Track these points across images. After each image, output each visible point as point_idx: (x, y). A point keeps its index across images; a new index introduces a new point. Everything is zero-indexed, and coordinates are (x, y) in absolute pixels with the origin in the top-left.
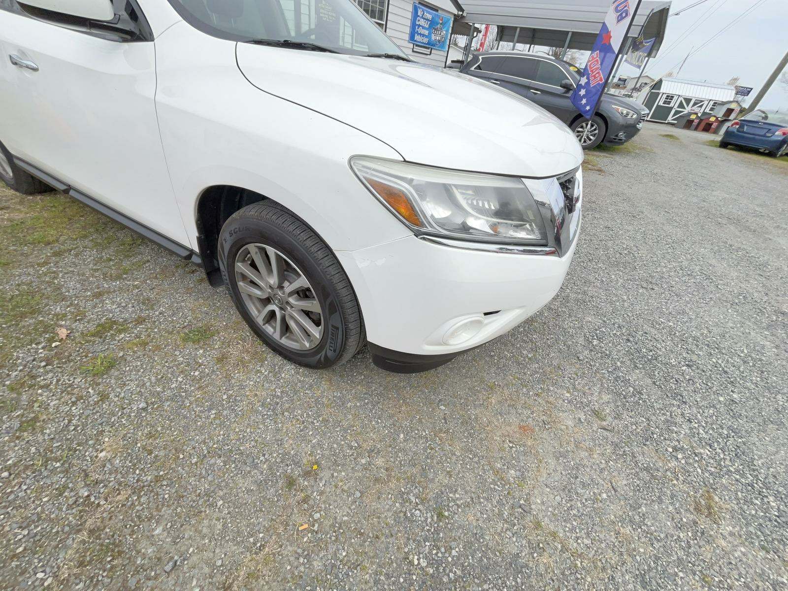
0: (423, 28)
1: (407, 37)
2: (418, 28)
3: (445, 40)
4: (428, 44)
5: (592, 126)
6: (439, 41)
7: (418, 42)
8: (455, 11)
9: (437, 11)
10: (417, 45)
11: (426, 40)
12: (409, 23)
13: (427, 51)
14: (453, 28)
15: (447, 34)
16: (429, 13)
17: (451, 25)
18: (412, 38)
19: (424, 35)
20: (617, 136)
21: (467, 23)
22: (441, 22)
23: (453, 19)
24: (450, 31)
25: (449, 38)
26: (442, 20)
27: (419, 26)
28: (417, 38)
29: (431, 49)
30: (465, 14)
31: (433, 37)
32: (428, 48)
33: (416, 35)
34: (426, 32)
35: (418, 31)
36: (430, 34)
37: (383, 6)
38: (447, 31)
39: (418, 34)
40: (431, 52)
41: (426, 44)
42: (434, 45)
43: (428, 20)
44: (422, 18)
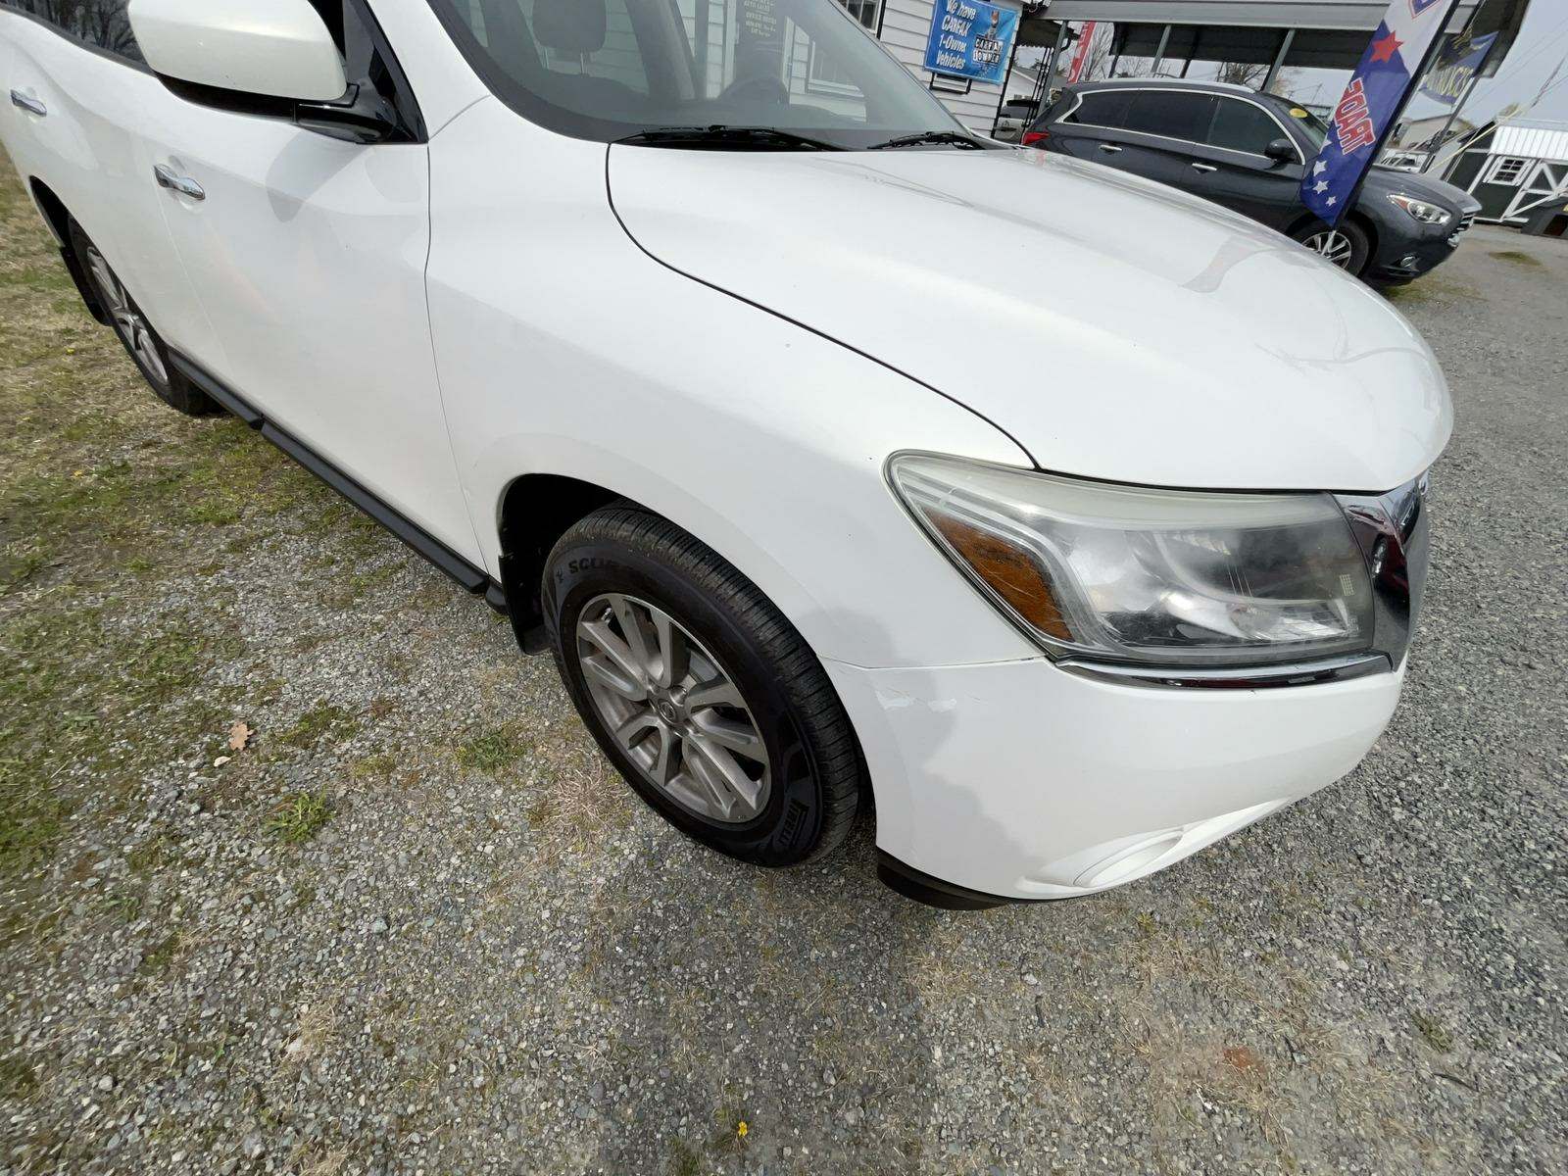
0: (956, 37)
1: (921, 58)
2: (945, 38)
3: (1001, 60)
4: (966, 69)
5: (1337, 241)
6: (988, 62)
7: (944, 67)
10: (941, 75)
11: (960, 63)
12: (926, 28)
13: (962, 86)
14: (1019, 33)
15: (1005, 48)
16: (971, 5)
17: (1017, 28)
18: (931, 59)
19: (956, 53)
20: (1398, 264)
21: (1051, 21)
22: (994, 22)
23: (1020, 15)
24: (1013, 41)
25: (1010, 54)
26: (997, 17)
27: (948, 33)
28: (943, 59)
29: (971, 81)
30: (1047, 3)
31: (976, 56)
32: (964, 80)
33: (940, 52)
34: (962, 46)
35: (943, 45)
36: (969, 49)
38: (1007, 41)
39: (944, 50)
40: (969, 89)
41: (958, 70)
42: (976, 72)
43: (965, 19)
44: (955, 15)
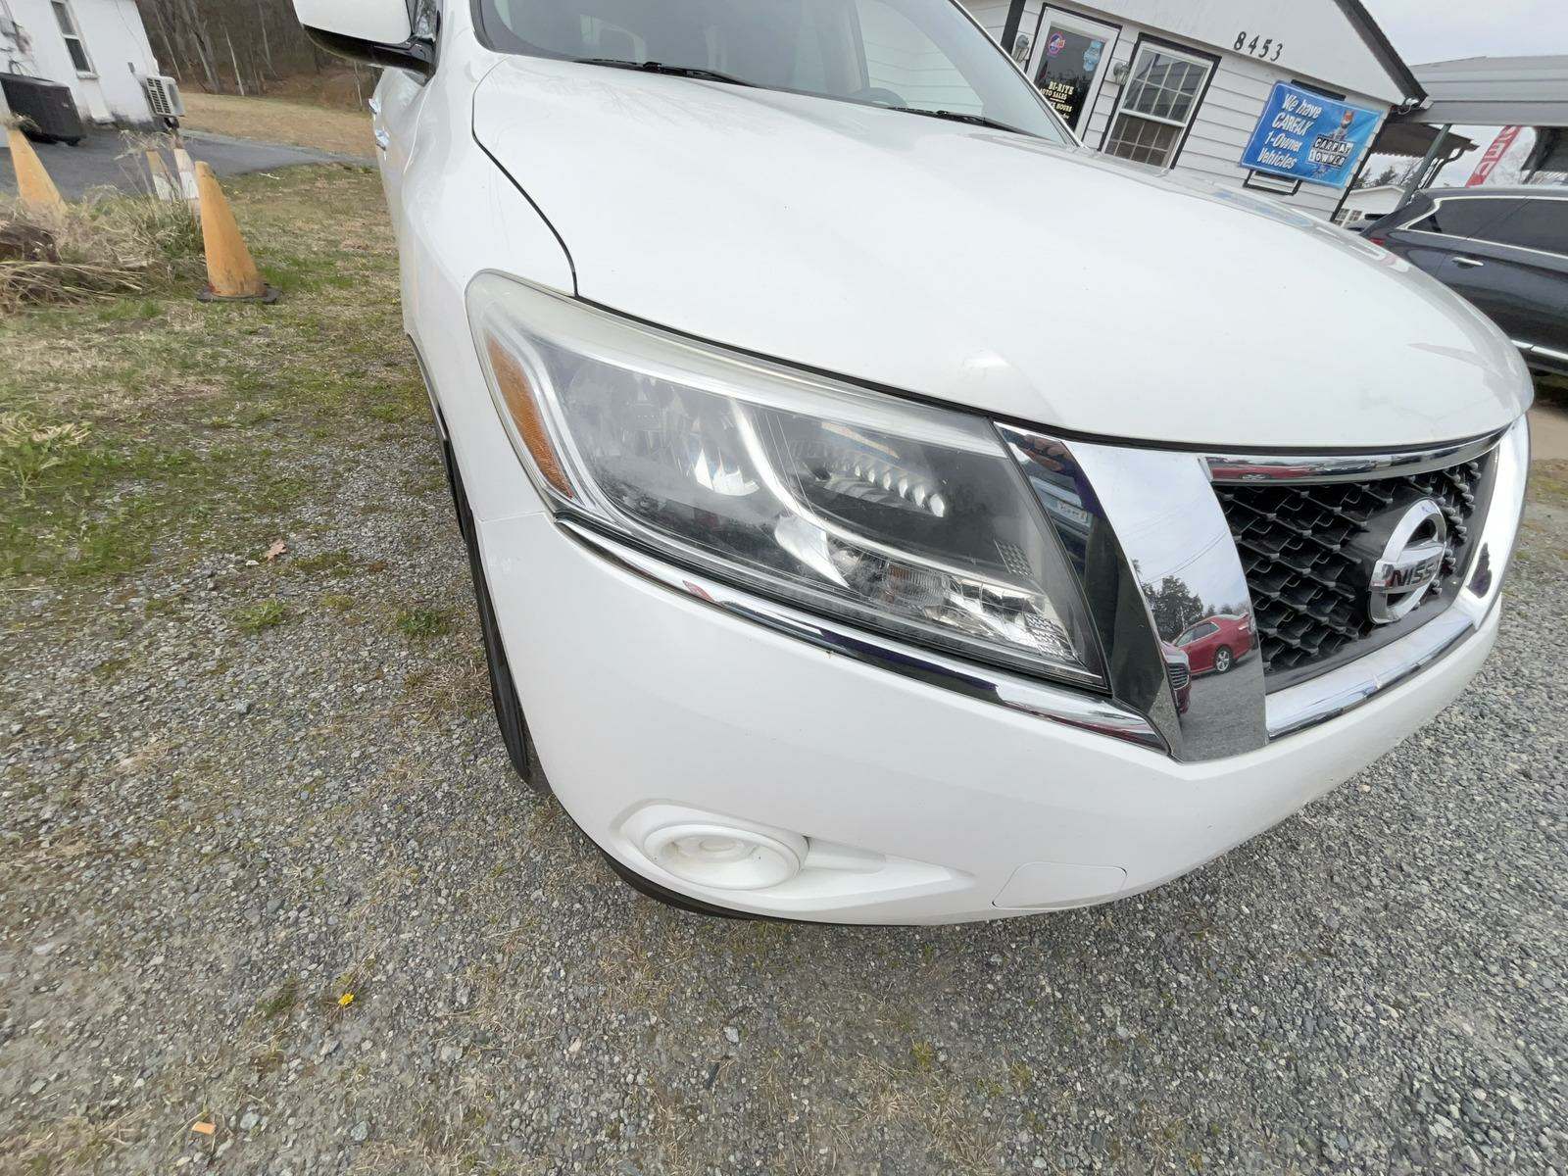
0: (1289, 135)
1: (1238, 155)
2: (1274, 136)
3: (1348, 163)
4: (1295, 169)
6: (1328, 165)
7: (1266, 165)
8: (1398, 98)
9: (1342, 98)
10: (1259, 173)
11: (1288, 162)
12: (1251, 125)
13: (1289, 187)
14: (1379, 136)
15: (1355, 152)
16: (1316, 103)
17: (1377, 130)
18: (1251, 155)
19: (1286, 152)
21: (1425, 125)
22: (1345, 122)
23: (1385, 116)
24: (1369, 143)
25: (1361, 157)
26: (1350, 118)
27: (1279, 130)
28: (1265, 156)
29: (1300, 182)
30: (1425, 104)
31: (1313, 155)
32: (1292, 180)
33: (1264, 150)
34: (1296, 145)
35: (1271, 143)
36: (1305, 149)
37: (1192, 90)
38: (1360, 143)
39: (1270, 147)
40: (1296, 190)
41: (1286, 170)
42: (1310, 173)
43: (1308, 118)
44: (1293, 113)
